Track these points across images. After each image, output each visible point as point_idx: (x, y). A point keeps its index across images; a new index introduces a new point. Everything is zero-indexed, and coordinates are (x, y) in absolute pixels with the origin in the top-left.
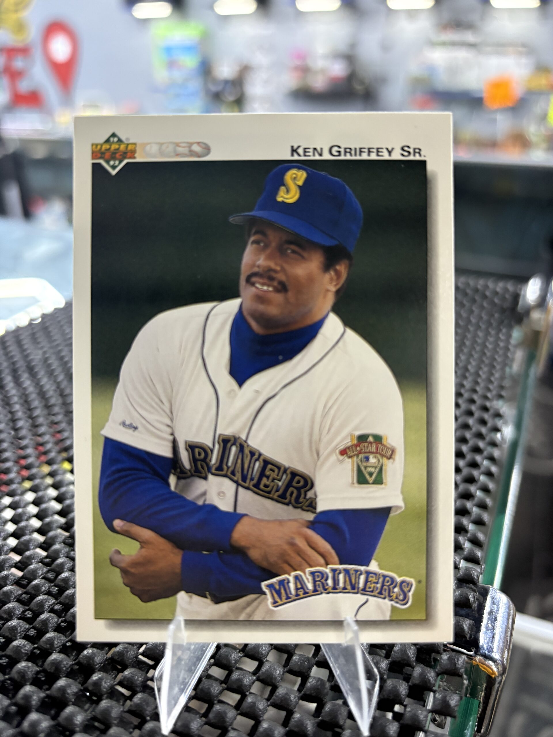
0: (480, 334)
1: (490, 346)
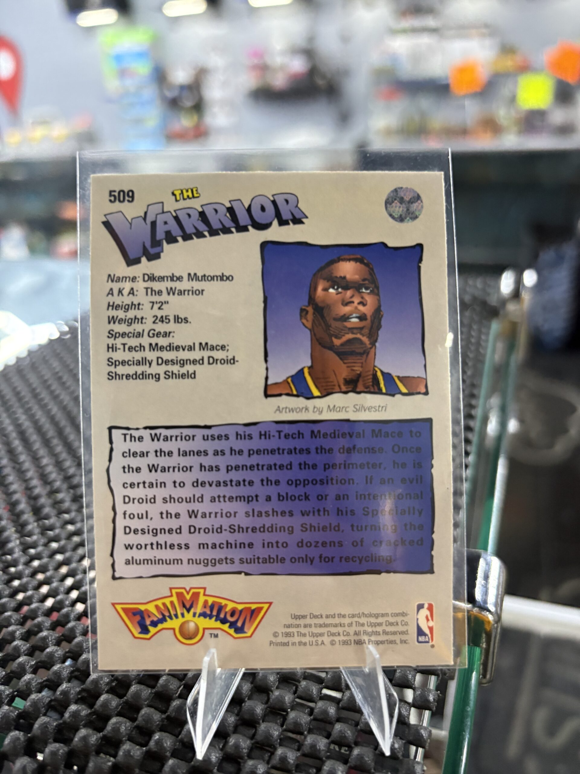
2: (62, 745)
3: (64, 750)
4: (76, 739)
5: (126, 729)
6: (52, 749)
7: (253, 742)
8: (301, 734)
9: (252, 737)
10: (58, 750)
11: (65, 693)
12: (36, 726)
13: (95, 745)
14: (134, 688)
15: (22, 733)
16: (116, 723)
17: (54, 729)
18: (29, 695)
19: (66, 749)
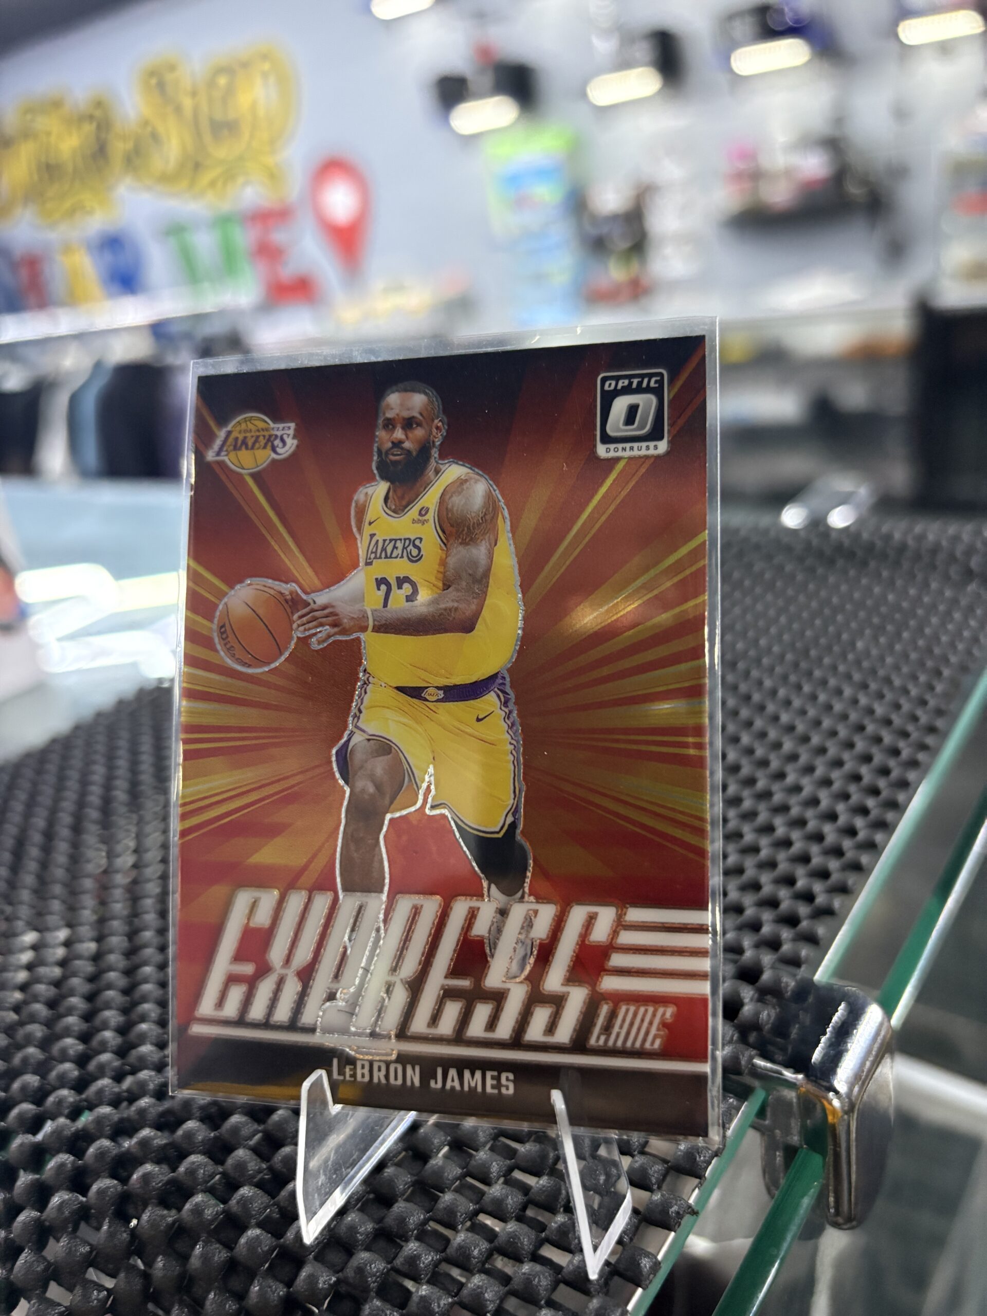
0: (934, 620)
1: (944, 639)
2: (116, 1182)
3: (116, 1189)
4: (135, 1176)
5: (204, 1174)
6: (101, 1185)
7: (377, 1227)
8: (452, 1227)
9: (380, 1220)
10: (108, 1188)
11: (142, 1112)
12: (91, 1150)
13: (159, 1189)
14: (236, 1119)
15: (72, 1158)
16: (193, 1163)
17: (113, 1159)
18: (97, 1106)
19: (119, 1188)
